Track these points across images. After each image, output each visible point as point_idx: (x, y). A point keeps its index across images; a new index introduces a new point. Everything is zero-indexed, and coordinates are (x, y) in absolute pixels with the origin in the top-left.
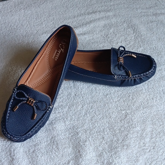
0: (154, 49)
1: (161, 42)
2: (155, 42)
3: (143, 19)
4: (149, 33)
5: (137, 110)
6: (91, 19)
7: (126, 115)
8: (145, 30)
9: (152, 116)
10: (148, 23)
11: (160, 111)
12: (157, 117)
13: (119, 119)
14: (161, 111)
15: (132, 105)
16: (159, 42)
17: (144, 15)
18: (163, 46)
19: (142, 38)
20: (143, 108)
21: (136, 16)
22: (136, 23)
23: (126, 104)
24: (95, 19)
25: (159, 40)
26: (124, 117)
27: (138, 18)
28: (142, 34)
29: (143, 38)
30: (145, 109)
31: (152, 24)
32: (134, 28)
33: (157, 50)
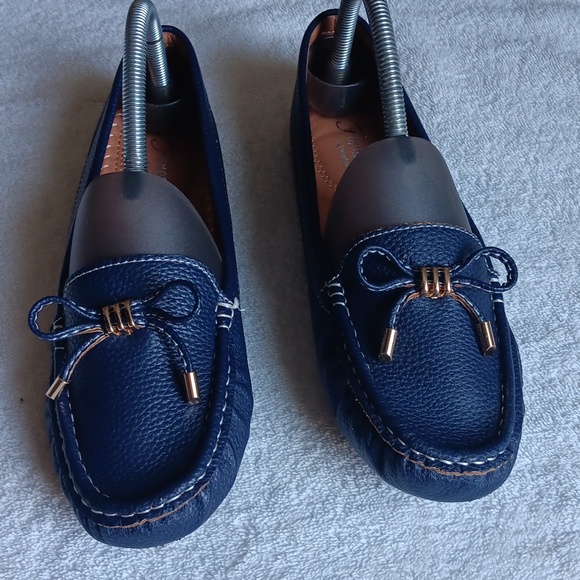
0: (478, 184)
1: (526, 149)
2: (493, 148)
3: (461, 27)
4: (472, 101)
5: (312, 516)
6: (217, 11)
7: (246, 543)
8: (459, 81)
9: (382, 560)
10: (482, 48)
11: (431, 537)
12: (409, 567)
13: (202, 560)
14: (438, 536)
15: (293, 486)
16: (514, 149)
17: (470, 8)
18: (527, 170)
19: (435, 122)
20: (347, 512)
21: (432, 8)
22: (421, 45)
23: (264, 476)
24: (235, 12)
25: (518, 135)
26: (231, 551)
27: (437, 18)
28: (435, 100)
29: (439, 124)
30: (353, 519)
31: (501, 52)
32: (409, 66)
33: (496, 188)
